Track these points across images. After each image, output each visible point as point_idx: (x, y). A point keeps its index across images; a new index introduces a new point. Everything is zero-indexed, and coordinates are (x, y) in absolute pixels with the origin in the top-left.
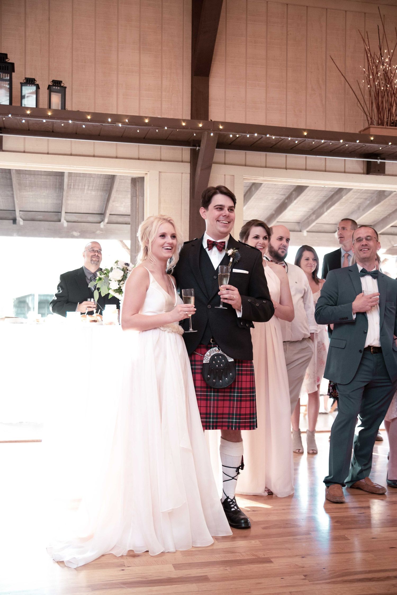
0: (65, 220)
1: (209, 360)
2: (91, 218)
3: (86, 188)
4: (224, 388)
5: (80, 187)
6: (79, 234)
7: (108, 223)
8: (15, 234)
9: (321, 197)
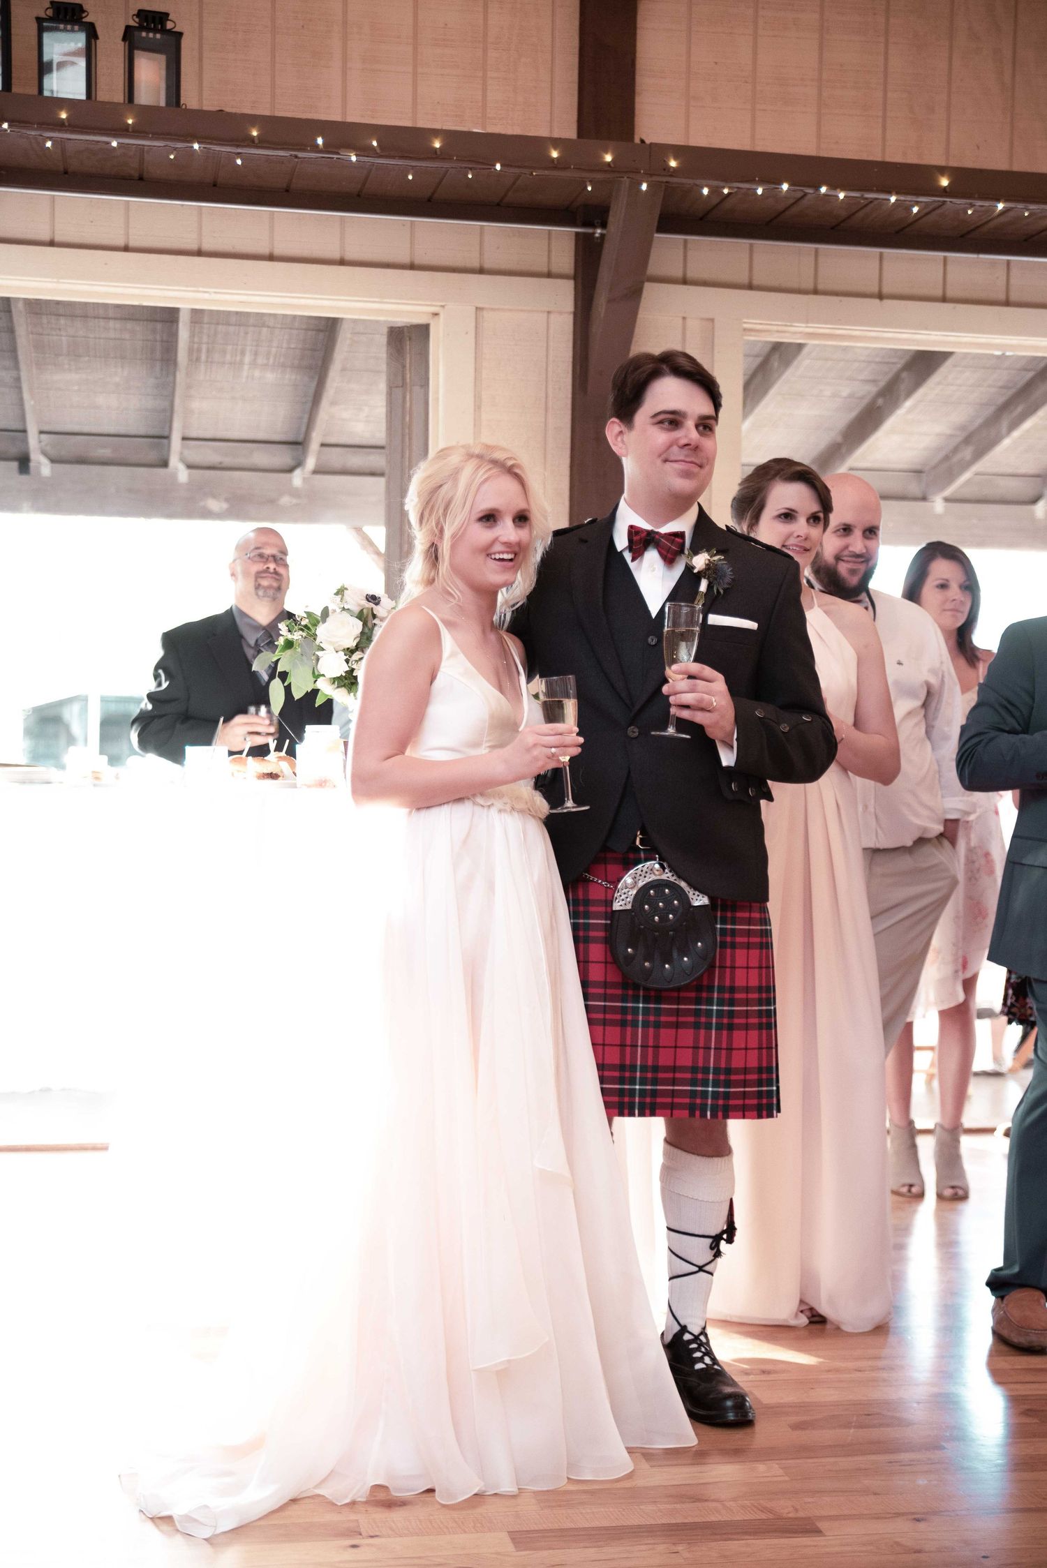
0: (182, 460)
1: (630, 899)
2: (262, 457)
3: (247, 359)
4: (679, 989)
5: (228, 357)
6: (225, 506)
7: (315, 472)
8: (25, 505)
9: (993, 390)
